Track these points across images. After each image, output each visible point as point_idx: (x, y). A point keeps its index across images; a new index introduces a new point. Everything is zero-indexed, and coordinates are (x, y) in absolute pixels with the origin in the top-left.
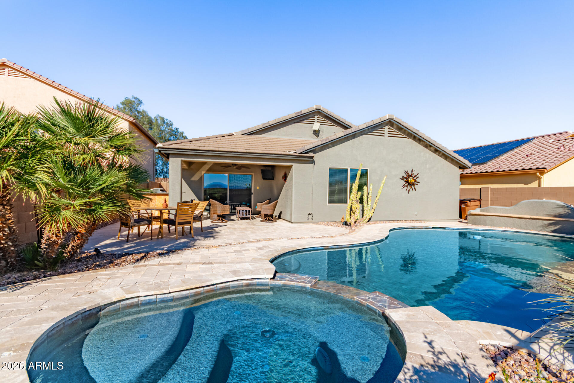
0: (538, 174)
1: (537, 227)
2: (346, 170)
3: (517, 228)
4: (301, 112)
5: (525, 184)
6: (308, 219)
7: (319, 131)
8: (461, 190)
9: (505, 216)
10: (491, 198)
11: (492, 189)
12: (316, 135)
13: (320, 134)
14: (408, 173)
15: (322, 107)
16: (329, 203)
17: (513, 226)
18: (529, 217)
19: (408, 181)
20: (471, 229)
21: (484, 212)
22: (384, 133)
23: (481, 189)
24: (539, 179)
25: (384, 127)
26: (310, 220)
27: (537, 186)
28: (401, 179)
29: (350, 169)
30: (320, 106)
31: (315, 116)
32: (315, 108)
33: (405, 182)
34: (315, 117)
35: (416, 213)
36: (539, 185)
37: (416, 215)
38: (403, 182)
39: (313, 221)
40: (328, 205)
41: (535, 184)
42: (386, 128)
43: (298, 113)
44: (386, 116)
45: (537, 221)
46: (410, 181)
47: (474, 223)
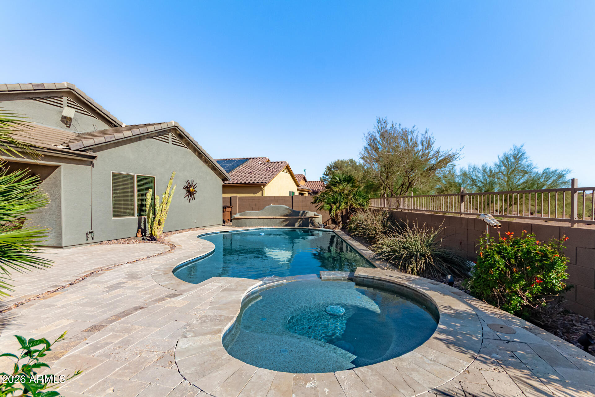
0: (262, 186)
1: (277, 224)
2: (132, 177)
3: (266, 226)
4: (44, 85)
5: (254, 194)
6: (87, 240)
7: (70, 119)
8: (223, 198)
9: (259, 218)
10: (239, 205)
11: (239, 197)
12: (66, 124)
13: (72, 123)
14: (189, 183)
15: (76, 87)
16: (114, 216)
17: (264, 225)
18: (273, 217)
19: (190, 190)
20: (238, 231)
21: (243, 216)
22: (168, 140)
23: (231, 197)
24: (262, 190)
25: (169, 133)
26: (90, 240)
27: (261, 196)
28: (183, 188)
29: (137, 175)
30: (74, 86)
31: (63, 96)
32: (66, 85)
33: (187, 191)
34: (64, 98)
35: (196, 221)
36: (262, 195)
37: (196, 223)
38: (185, 192)
39: (94, 241)
40: (112, 219)
41: (259, 194)
42: (170, 134)
43: (38, 85)
44: (172, 122)
45: (277, 219)
46: (191, 191)
47: (237, 226)
